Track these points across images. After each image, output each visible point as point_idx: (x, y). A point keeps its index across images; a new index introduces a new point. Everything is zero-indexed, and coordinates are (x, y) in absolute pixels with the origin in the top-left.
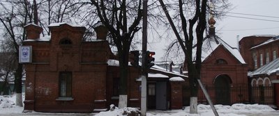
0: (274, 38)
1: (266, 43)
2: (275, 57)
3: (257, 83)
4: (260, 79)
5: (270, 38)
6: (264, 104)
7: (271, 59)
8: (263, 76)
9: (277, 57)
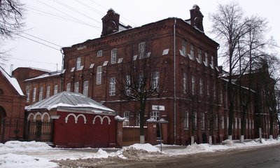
0: (50, 74)
1: (41, 77)
2: (56, 91)
3: (35, 118)
4: (38, 113)
5: (45, 73)
6: (41, 141)
7: (52, 94)
8: (42, 111)
9: (58, 92)
